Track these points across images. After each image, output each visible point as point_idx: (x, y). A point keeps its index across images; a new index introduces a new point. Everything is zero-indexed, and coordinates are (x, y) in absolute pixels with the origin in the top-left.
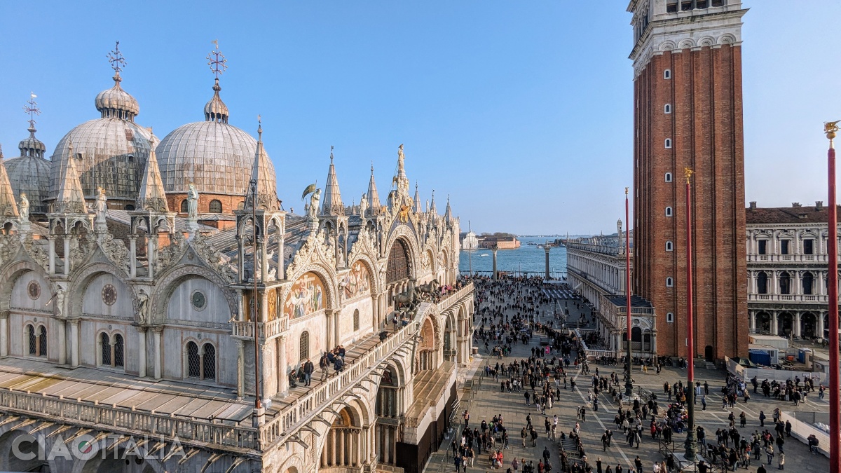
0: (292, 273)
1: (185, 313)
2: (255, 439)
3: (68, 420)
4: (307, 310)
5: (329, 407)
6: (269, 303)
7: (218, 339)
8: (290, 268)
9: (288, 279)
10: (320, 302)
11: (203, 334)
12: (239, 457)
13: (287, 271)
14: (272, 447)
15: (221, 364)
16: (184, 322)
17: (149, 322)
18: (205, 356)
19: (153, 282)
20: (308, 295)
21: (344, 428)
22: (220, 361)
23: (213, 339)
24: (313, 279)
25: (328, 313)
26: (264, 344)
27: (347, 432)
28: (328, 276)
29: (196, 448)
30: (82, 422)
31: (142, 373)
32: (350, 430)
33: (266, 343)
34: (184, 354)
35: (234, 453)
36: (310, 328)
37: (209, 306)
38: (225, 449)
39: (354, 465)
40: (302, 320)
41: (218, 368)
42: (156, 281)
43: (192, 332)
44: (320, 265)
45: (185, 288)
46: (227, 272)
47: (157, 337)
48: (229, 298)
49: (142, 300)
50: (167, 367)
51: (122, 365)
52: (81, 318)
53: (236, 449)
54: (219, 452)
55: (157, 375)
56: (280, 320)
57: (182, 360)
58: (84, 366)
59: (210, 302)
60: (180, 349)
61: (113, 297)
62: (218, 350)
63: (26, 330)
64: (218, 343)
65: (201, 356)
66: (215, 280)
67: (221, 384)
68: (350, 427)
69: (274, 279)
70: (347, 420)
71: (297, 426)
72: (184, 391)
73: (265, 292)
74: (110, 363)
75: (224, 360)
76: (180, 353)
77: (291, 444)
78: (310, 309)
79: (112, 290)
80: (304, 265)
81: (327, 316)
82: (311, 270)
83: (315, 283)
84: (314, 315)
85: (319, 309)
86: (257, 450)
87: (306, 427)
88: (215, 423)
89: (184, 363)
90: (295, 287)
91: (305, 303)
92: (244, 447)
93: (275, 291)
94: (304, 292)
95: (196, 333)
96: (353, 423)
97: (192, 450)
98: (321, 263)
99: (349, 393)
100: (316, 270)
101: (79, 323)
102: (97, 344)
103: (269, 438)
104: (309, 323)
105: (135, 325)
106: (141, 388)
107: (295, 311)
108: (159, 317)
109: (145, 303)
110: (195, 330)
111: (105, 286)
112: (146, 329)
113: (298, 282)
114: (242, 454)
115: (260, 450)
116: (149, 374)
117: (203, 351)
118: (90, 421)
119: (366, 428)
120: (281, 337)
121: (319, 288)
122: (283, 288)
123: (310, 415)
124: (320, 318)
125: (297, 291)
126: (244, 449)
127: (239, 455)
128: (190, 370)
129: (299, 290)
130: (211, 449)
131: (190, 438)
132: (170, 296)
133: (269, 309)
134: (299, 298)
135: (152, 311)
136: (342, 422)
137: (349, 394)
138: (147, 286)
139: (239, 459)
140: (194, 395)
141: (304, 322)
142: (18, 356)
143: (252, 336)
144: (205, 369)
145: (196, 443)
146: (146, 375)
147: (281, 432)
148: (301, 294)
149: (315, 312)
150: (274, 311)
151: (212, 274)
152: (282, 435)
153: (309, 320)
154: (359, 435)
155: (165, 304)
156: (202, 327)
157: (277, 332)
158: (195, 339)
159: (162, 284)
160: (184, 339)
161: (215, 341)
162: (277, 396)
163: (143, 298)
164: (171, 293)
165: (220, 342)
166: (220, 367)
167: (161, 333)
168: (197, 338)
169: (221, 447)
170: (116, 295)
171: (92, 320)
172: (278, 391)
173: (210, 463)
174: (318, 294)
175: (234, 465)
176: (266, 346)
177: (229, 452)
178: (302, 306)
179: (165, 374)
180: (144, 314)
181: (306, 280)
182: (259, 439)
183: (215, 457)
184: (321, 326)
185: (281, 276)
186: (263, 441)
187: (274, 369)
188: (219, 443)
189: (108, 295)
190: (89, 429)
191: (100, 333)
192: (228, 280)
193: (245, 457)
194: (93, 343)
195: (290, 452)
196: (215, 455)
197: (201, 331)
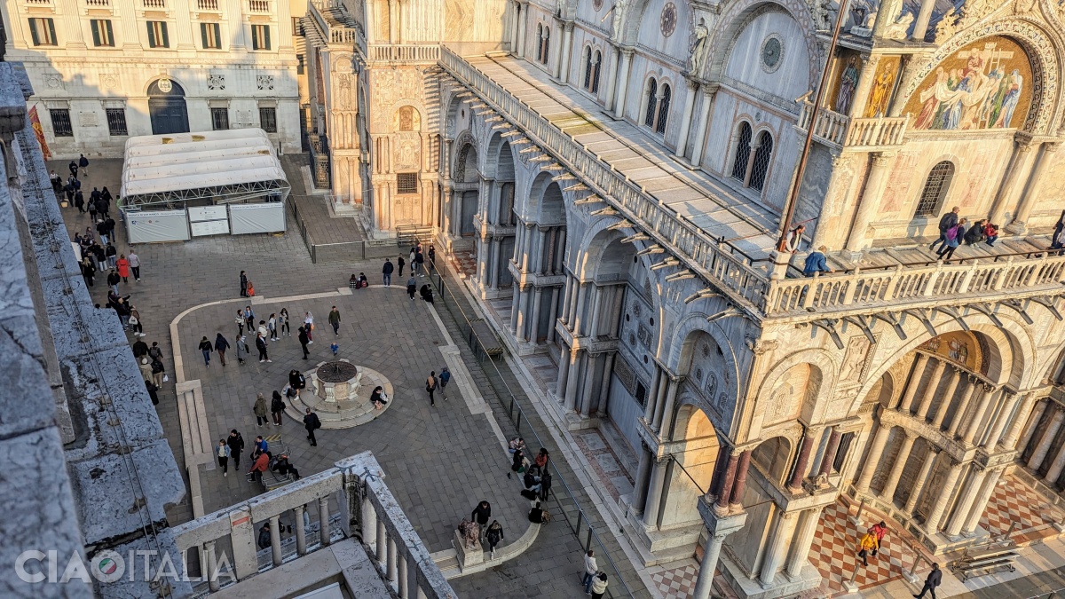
0: (949, 30)
1: (749, 71)
2: (763, 293)
3: (587, 179)
4: (968, 119)
5: (923, 310)
6: (876, 83)
7: (781, 129)
8: (948, 20)
9: (937, 42)
10: (1008, 110)
11: (763, 113)
12: (735, 307)
13: (940, 25)
14: (783, 317)
15: (774, 172)
16: (744, 87)
17: (701, 75)
18: (758, 151)
19: (719, 8)
20: (982, 89)
21: (964, 369)
22: (775, 167)
23: (775, 126)
24: (1009, 55)
25: (1020, 141)
26: (838, 156)
27: (966, 379)
28: (1052, 57)
29: (692, 271)
30: (596, 187)
31: (680, 152)
32: (973, 377)
33: (842, 155)
34: (733, 139)
35: (730, 299)
36: (961, 160)
37: (784, 65)
38: (723, 289)
39: (958, 438)
40: (949, 137)
41: (769, 176)
42: (722, 6)
43: (750, 107)
44: (1037, 25)
45: (759, 28)
46: (823, 6)
47: (707, 100)
48: (814, 58)
49: (699, 37)
50: (709, 152)
51: (663, 131)
52: (634, 50)
53: (735, 296)
54: (715, 290)
55: (695, 161)
56: (887, 121)
57: (729, 146)
58: (627, 121)
59: (786, 59)
60: (729, 129)
61: (672, 24)
62: (776, 147)
63: (584, 53)
64: (779, 134)
65: (753, 150)
66: (801, 20)
67: (767, 203)
68: (977, 372)
69: (902, 36)
70: (973, 357)
71: (840, 308)
72: (717, 193)
73: (872, 58)
74: (651, 124)
75: (780, 165)
76: (728, 136)
77: (821, 332)
78: (975, 120)
79: (672, 14)
80: (989, 18)
81: (1017, 145)
82: (1005, 32)
83: (1010, 67)
84: (983, 136)
85: (1002, 125)
86: (760, 310)
87: (857, 320)
88: (721, 248)
89: (730, 151)
90: (950, 63)
91: (966, 104)
92: (747, 298)
93: (898, 63)
94: (973, 81)
95: (756, 110)
96: (984, 369)
97: (687, 271)
98: (1043, 22)
99: (982, 307)
100: (1023, 35)
101: (632, 57)
102: (645, 92)
103: (784, 302)
104: (964, 148)
105: (685, 74)
106: (671, 169)
107: (938, 115)
108: (715, 69)
109: (702, 43)
110: (754, 104)
111: (667, 5)
112: (697, 86)
113: (964, 55)
114: (739, 305)
115: (764, 312)
116: (687, 156)
117: (758, 142)
118: (603, 188)
119: (1008, 392)
120: (879, 154)
121: (1018, 80)
122: (914, 58)
123: (874, 304)
124: (997, 145)
125: (956, 74)
126: (745, 301)
127: (736, 306)
128: (735, 166)
129: (960, 72)
130: (707, 280)
131: (689, 255)
132: (736, 38)
133: (872, 94)
134: (954, 89)
135: (708, 57)
136: (962, 358)
137: (983, 309)
138: (710, 14)
139: (734, 310)
140: (725, 204)
141: (950, 143)
142: (574, 86)
143: (825, 136)
144: (753, 172)
145: (694, 264)
146: (684, 156)
147: (809, 303)
148: (964, 82)
149: (986, 129)
150: (883, 102)
151: (800, 8)
152: (809, 310)
153: (965, 142)
154: (989, 396)
155: (727, 50)
156: (766, 102)
157: (873, 141)
158: (751, 119)
159: (729, 15)
160: (738, 115)
161: (777, 130)
162: (841, 254)
163: (701, 33)
164: (739, 33)
165: (783, 133)
166: (773, 176)
167: (714, 96)
168: (754, 118)
169: (719, 284)
170: (676, 21)
171: (645, 55)
172: (845, 247)
173: (698, 296)
174: (1011, 93)
175: (724, 314)
176: (842, 161)
177: (726, 296)
178: (956, 108)
179: (705, 161)
180: (698, 61)
181: (990, 53)
182: (766, 296)
183: (708, 292)
184: (992, 163)
185: (920, 33)
186: (772, 302)
187: (849, 207)
188: (719, 277)
189: (667, 19)
190: (601, 197)
191: (649, 77)
192: (821, 22)
193: (743, 312)
194: (640, 90)
195: (817, 342)
196: (709, 290)
197: (763, 107)
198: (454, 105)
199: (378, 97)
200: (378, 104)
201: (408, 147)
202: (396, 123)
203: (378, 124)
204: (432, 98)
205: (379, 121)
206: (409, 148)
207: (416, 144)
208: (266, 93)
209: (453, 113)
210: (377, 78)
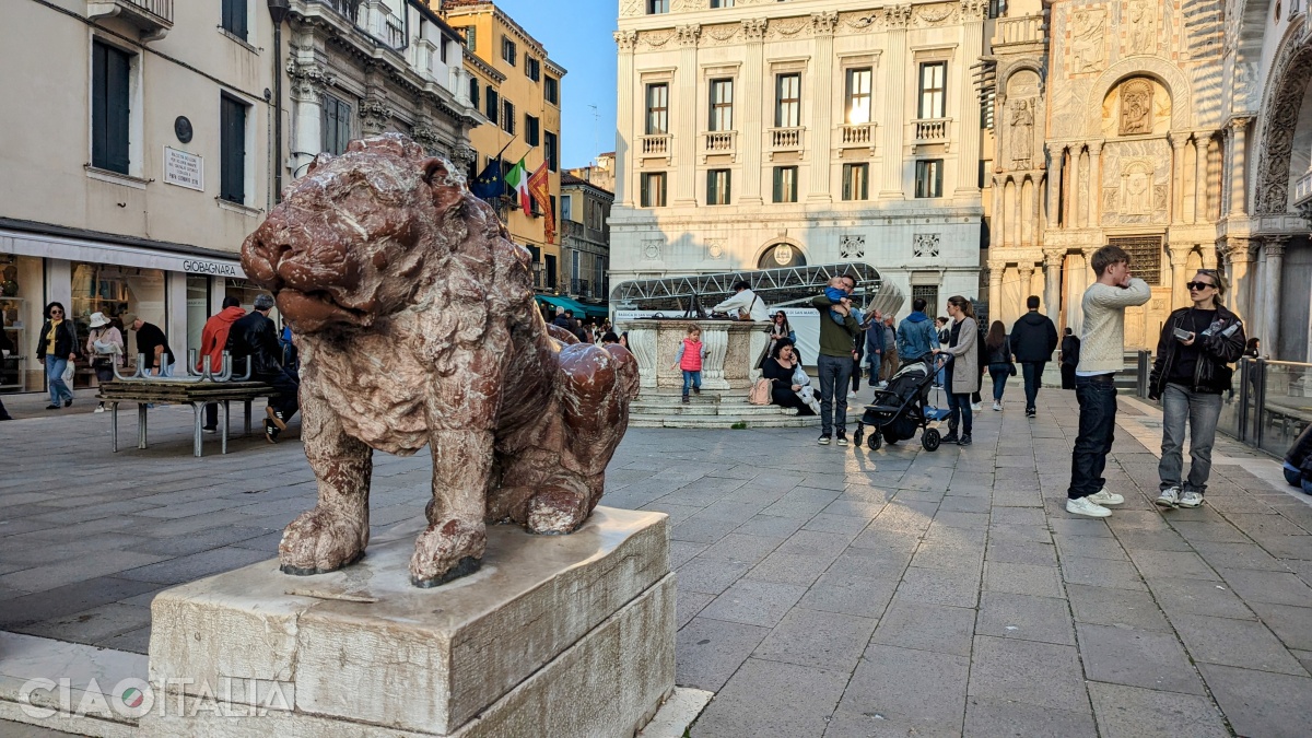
198: (1256, 15)
199: (1068, 59)
200: (1067, 74)
201: (1138, 174)
202: (1109, 121)
203: (1065, 117)
204: (1201, 44)
205: (1068, 110)
206: (1143, 175)
207: (1159, 164)
208: (926, 261)
209: (1254, 42)
210: (1068, 19)
